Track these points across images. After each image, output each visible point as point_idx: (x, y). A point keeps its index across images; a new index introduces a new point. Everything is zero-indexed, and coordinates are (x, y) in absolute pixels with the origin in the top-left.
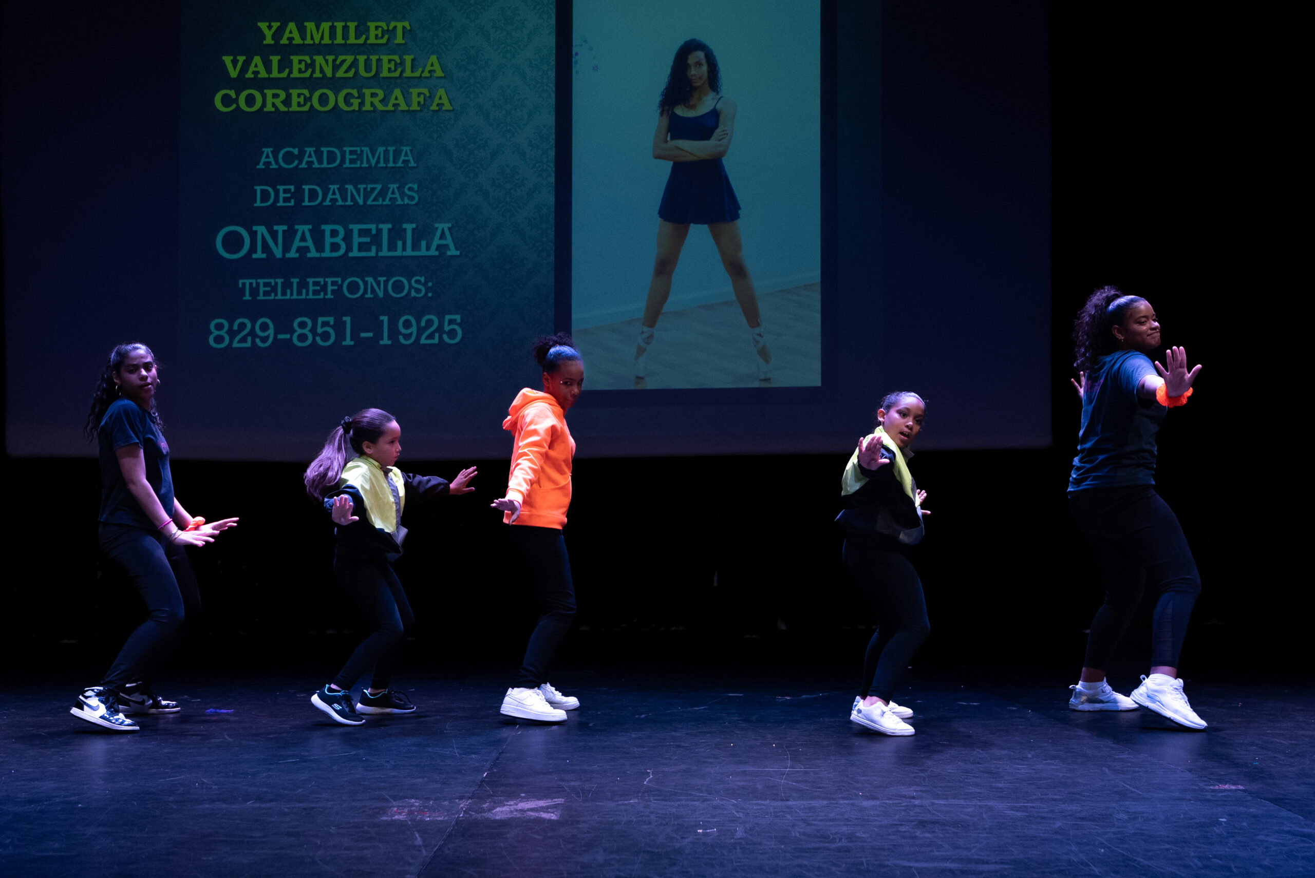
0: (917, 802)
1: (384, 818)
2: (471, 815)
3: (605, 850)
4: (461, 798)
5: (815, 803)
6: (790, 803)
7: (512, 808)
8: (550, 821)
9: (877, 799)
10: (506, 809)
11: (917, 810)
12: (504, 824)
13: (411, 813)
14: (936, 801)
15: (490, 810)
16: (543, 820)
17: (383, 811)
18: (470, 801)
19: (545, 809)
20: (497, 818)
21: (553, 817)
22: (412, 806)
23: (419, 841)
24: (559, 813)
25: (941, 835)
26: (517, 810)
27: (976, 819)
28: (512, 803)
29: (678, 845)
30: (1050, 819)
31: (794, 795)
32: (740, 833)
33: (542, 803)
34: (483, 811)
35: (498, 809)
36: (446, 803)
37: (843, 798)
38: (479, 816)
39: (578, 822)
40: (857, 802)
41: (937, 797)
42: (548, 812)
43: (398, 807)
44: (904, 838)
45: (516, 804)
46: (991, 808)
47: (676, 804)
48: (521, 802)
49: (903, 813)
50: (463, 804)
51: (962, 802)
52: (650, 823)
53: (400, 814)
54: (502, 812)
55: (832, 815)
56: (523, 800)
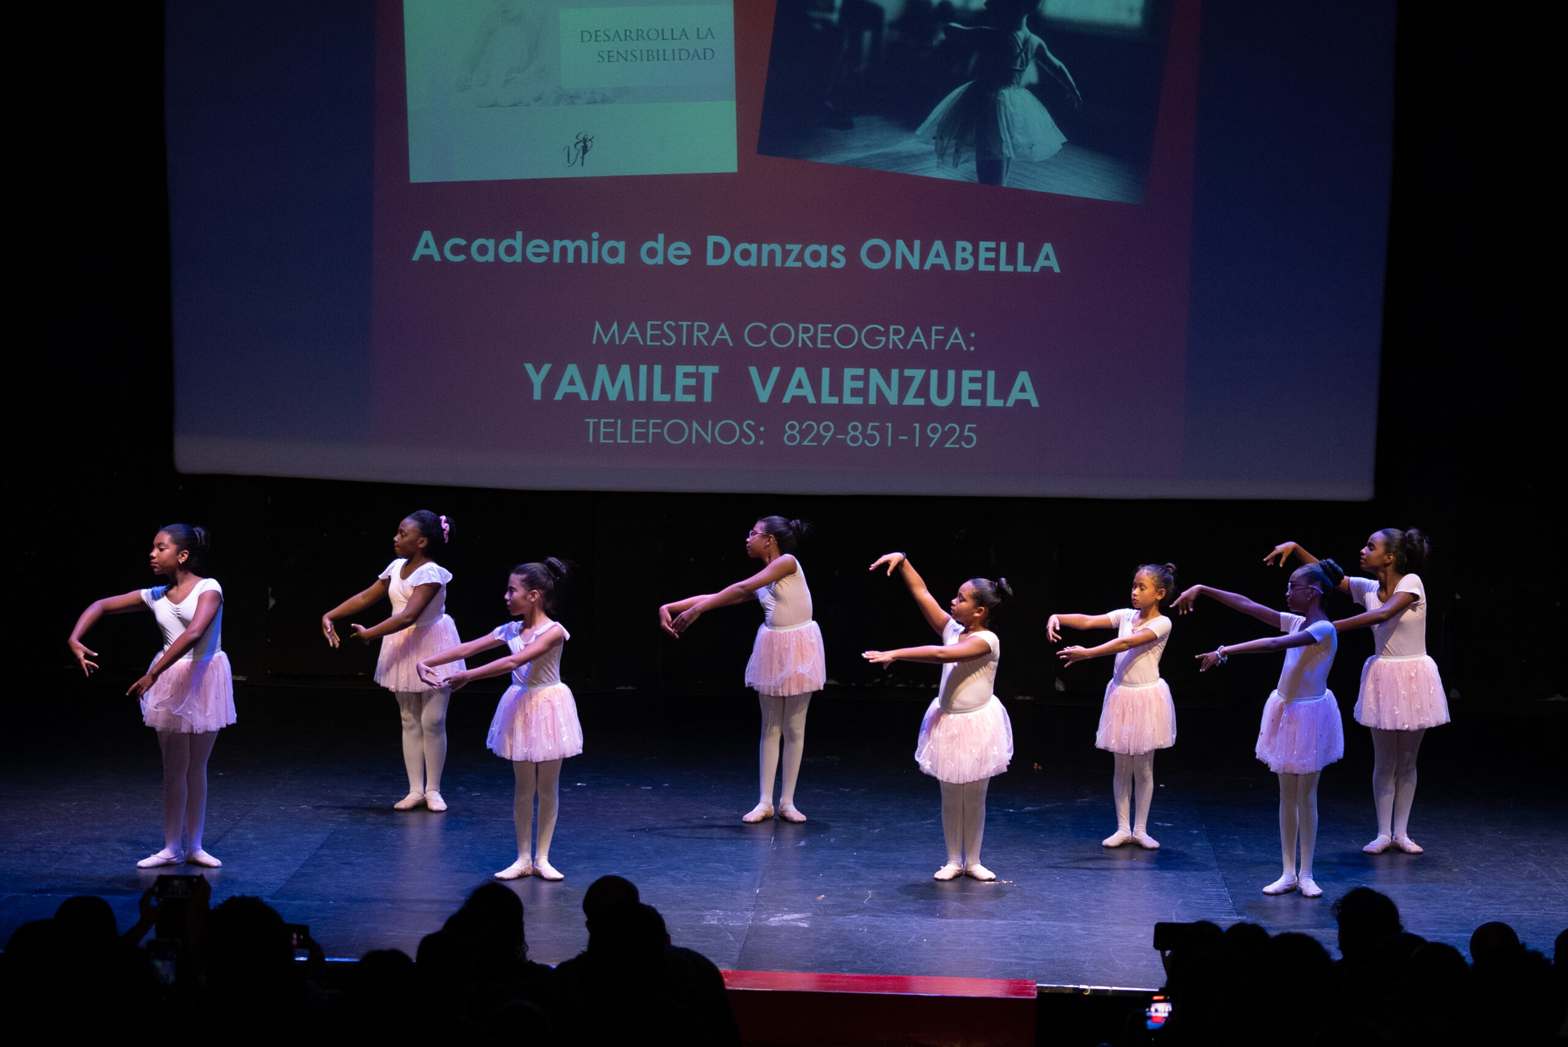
1: (705, 923)
2: (756, 923)
3: (835, 946)
4: (747, 909)
7: (780, 918)
8: (804, 928)
10: (776, 919)
12: (776, 929)
15: (767, 919)
16: (800, 928)
17: (701, 917)
18: (755, 912)
19: (800, 920)
20: (773, 925)
21: (805, 925)
23: (732, 939)
24: (809, 922)
26: (783, 920)
28: (779, 915)
33: (797, 916)
34: (761, 920)
35: (772, 919)
36: (739, 914)
38: (760, 924)
39: (821, 929)
42: (803, 922)
43: (711, 916)
45: (782, 916)
48: (785, 914)
50: (751, 915)
53: (714, 920)
54: (775, 921)
56: (786, 913)
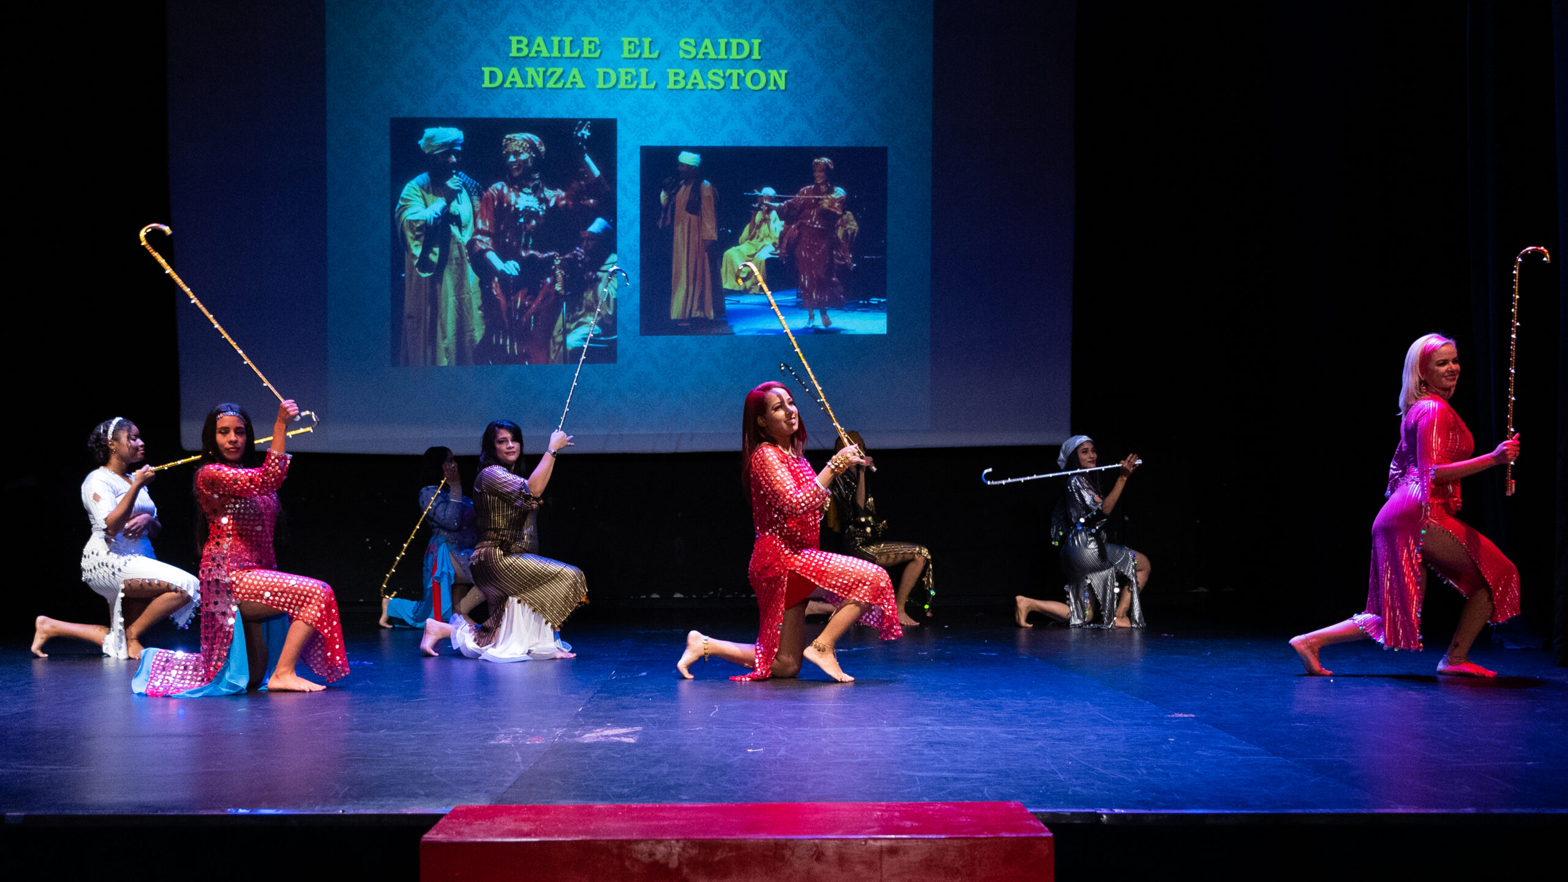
0: (929, 728)
1: (493, 742)
2: (564, 740)
4: (557, 727)
5: (847, 729)
6: (827, 729)
7: (599, 734)
8: (629, 744)
9: (897, 726)
10: (593, 735)
11: (928, 734)
12: (591, 746)
13: (515, 738)
14: (945, 727)
15: (580, 736)
16: (623, 743)
17: (492, 736)
18: (564, 729)
19: (626, 735)
20: (586, 742)
21: (632, 741)
22: (517, 733)
24: (637, 737)
25: (944, 752)
26: (602, 736)
27: (974, 740)
28: (598, 730)
29: (729, 761)
30: (1033, 740)
31: (831, 723)
32: (782, 752)
33: (624, 731)
34: (574, 736)
35: (587, 735)
36: (545, 731)
37: (870, 726)
38: (571, 740)
39: (652, 745)
40: (880, 728)
41: (947, 724)
42: (628, 737)
43: (505, 734)
44: (914, 755)
45: (603, 731)
46: (988, 732)
47: (733, 731)
48: (606, 729)
49: (917, 736)
50: (559, 732)
51: (966, 728)
52: (710, 745)
53: (506, 739)
54: (591, 737)
55: (858, 739)
56: (608, 728)
